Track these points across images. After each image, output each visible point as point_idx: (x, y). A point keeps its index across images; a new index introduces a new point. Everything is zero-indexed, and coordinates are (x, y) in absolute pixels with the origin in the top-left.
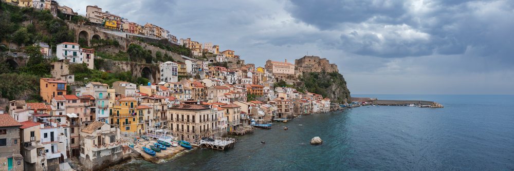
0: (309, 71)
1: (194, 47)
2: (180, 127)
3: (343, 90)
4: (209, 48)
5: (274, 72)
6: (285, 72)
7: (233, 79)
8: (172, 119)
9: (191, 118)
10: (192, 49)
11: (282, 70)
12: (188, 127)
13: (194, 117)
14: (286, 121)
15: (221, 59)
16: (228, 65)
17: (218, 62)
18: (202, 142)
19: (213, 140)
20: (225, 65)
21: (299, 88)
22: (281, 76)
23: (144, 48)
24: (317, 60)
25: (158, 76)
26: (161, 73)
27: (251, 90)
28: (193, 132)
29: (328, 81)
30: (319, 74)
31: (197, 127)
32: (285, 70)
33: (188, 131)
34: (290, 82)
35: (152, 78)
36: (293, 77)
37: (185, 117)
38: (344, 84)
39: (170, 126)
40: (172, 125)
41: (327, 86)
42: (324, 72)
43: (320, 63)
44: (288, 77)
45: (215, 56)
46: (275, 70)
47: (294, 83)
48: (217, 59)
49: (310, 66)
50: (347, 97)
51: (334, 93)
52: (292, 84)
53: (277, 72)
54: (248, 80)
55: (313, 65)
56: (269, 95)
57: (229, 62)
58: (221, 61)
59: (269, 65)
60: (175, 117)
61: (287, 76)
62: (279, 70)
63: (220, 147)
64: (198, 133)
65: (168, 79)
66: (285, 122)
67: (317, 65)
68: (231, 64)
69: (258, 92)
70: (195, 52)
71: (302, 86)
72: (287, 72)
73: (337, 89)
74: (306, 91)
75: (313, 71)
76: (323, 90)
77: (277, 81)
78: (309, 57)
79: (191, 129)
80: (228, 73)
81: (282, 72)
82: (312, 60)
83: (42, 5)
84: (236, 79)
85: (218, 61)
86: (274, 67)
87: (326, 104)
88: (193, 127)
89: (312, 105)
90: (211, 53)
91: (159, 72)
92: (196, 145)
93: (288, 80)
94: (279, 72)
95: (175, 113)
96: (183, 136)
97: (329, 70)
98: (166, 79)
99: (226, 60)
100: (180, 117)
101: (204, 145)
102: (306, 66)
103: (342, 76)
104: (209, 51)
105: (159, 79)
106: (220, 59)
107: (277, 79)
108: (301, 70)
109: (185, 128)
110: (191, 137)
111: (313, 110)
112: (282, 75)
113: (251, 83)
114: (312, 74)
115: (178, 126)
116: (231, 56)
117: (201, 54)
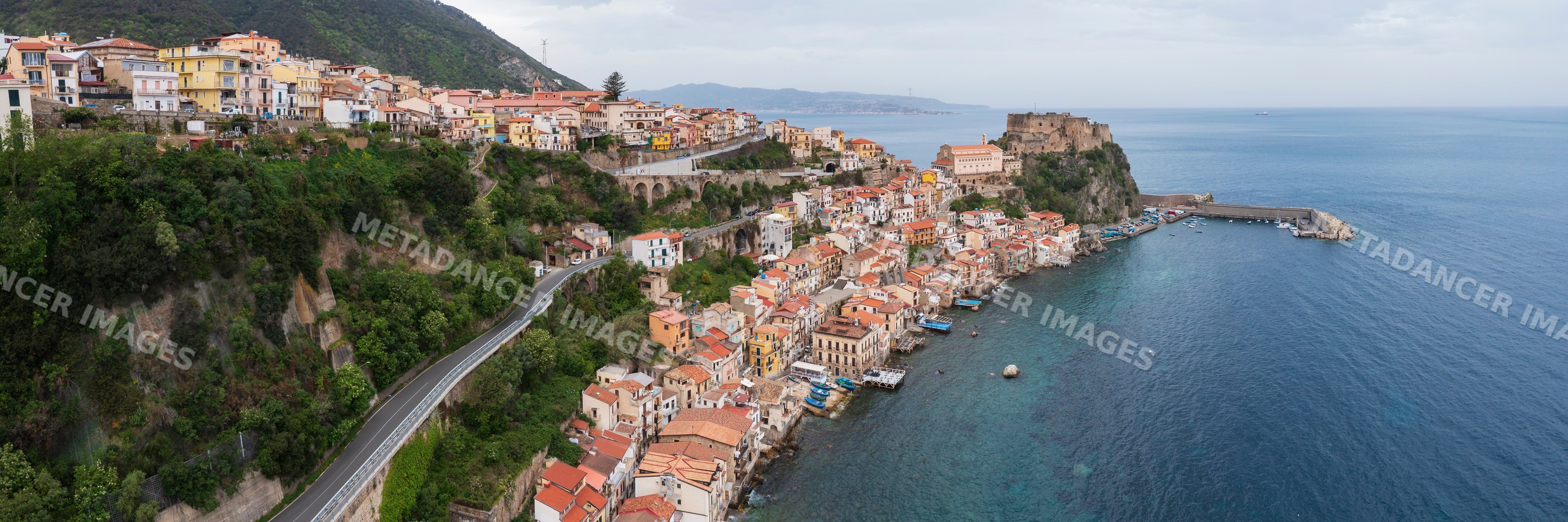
0: (1038, 151)
1: (793, 138)
2: (834, 358)
3: (1119, 188)
4: (825, 137)
5: (957, 172)
6: (981, 170)
7: (877, 213)
8: (820, 346)
9: (850, 348)
10: (790, 145)
11: (974, 166)
12: (846, 358)
13: (854, 347)
14: (976, 308)
15: (851, 164)
16: (865, 174)
17: (844, 172)
18: (867, 378)
19: (877, 375)
20: (858, 178)
21: (1012, 203)
22: (971, 178)
23: (726, 183)
24: (1058, 124)
25: (757, 240)
26: (763, 234)
27: (912, 236)
28: (854, 365)
29: (1083, 174)
30: (1059, 159)
31: (859, 360)
32: (980, 166)
33: (846, 364)
34: (991, 192)
35: (748, 245)
36: (999, 178)
37: (842, 347)
38: (1124, 171)
39: (818, 355)
40: (820, 354)
41: (1077, 186)
42: (1072, 151)
43: (1064, 128)
44: (987, 181)
45: (838, 155)
46: (959, 168)
47: (999, 192)
48: (843, 164)
49: (1042, 137)
50: (1128, 202)
51: (1095, 201)
52: (996, 195)
53: (964, 171)
54: (906, 211)
55: (1047, 136)
56: (947, 243)
57: (868, 169)
58: (851, 168)
59: (946, 154)
60: (825, 344)
61: (984, 177)
62: (968, 167)
63: (889, 386)
64: (860, 367)
65: (777, 247)
66: (974, 311)
67: (1057, 135)
68: (870, 172)
69: (925, 238)
70: (796, 150)
71: (1017, 196)
72: (987, 169)
73: (1102, 189)
74: (1027, 207)
75: (1046, 151)
76: (1066, 198)
77: (964, 192)
78: (1038, 116)
79: (850, 361)
80: (868, 200)
81: (973, 170)
82: (1046, 123)
83: (556, 138)
84: (882, 212)
85: (845, 169)
86: (956, 161)
87: (1067, 239)
88: (854, 359)
89: (1034, 249)
90: (829, 150)
91: (759, 233)
92: (857, 382)
93: (988, 187)
94: (968, 170)
95: (825, 339)
96: (837, 370)
97: (1086, 145)
98: (773, 246)
99: (860, 164)
100: (834, 345)
101: (868, 382)
102: (1032, 138)
103: (1120, 150)
104: (825, 145)
105: (760, 245)
106: (848, 165)
107: (964, 188)
108: (1019, 151)
109: (842, 359)
110: (850, 371)
111: (1037, 260)
112: (975, 177)
113: (912, 216)
114: (1042, 158)
115: (830, 355)
116: (868, 154)
117: (809, 154)
